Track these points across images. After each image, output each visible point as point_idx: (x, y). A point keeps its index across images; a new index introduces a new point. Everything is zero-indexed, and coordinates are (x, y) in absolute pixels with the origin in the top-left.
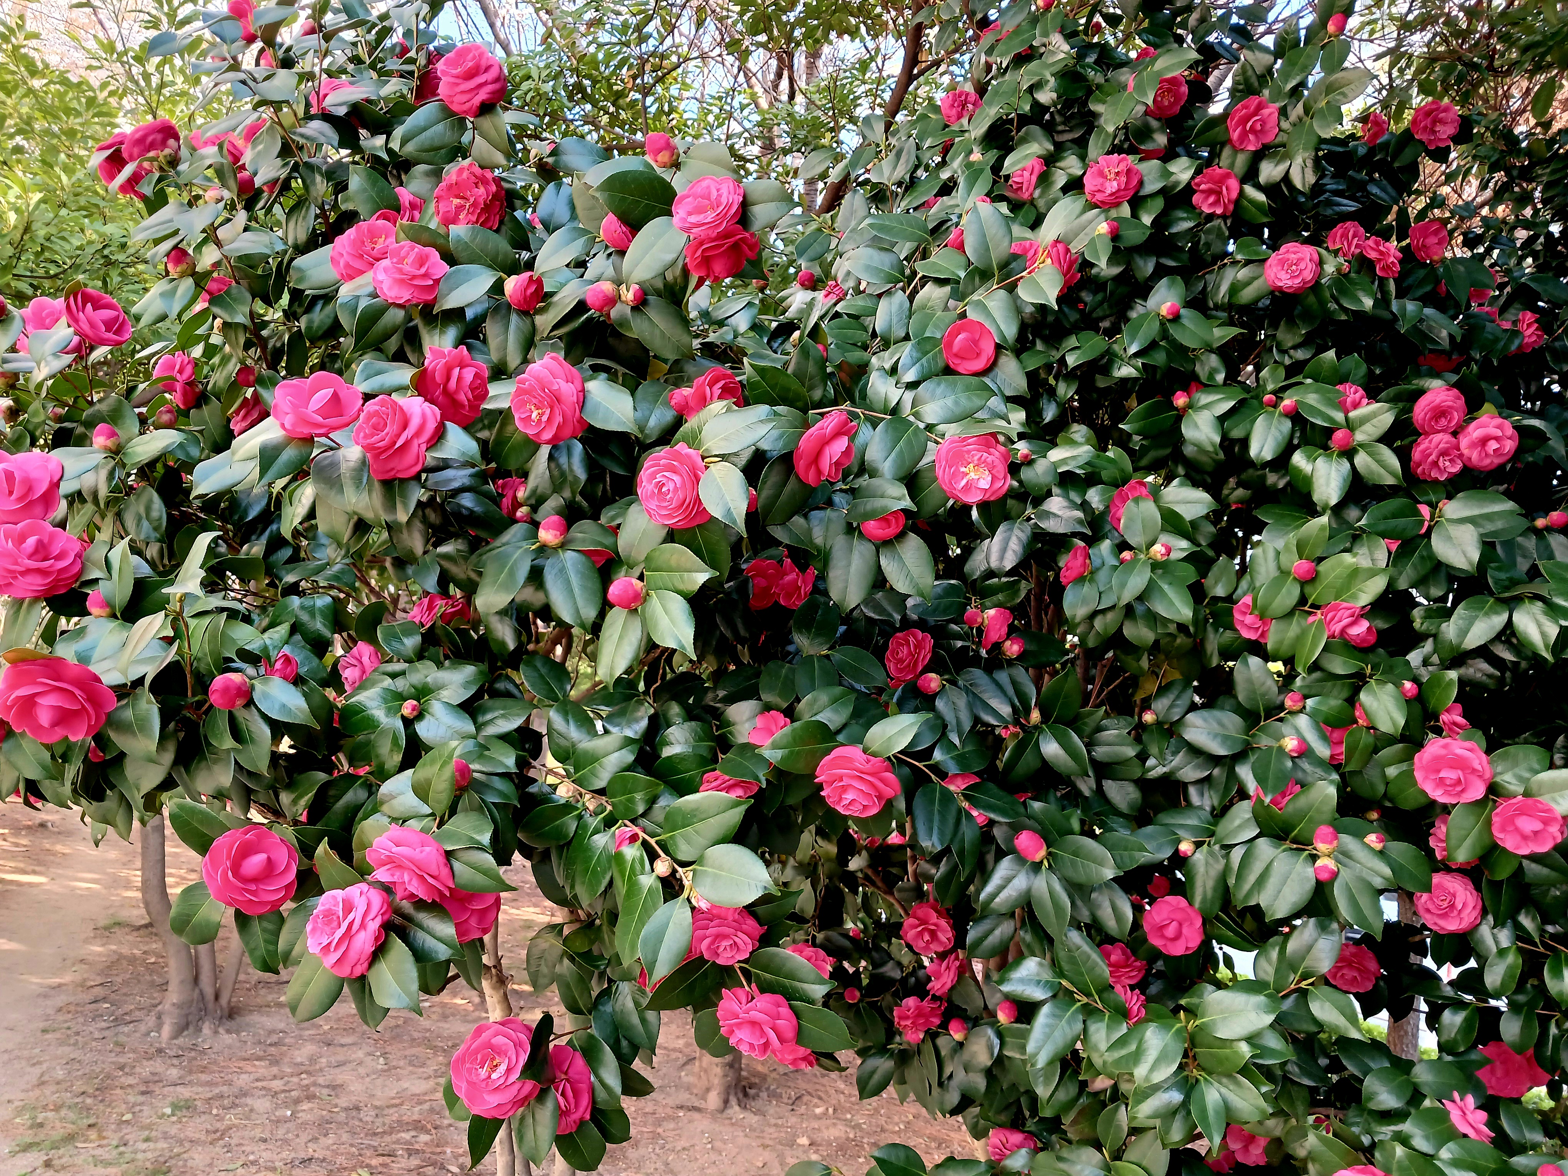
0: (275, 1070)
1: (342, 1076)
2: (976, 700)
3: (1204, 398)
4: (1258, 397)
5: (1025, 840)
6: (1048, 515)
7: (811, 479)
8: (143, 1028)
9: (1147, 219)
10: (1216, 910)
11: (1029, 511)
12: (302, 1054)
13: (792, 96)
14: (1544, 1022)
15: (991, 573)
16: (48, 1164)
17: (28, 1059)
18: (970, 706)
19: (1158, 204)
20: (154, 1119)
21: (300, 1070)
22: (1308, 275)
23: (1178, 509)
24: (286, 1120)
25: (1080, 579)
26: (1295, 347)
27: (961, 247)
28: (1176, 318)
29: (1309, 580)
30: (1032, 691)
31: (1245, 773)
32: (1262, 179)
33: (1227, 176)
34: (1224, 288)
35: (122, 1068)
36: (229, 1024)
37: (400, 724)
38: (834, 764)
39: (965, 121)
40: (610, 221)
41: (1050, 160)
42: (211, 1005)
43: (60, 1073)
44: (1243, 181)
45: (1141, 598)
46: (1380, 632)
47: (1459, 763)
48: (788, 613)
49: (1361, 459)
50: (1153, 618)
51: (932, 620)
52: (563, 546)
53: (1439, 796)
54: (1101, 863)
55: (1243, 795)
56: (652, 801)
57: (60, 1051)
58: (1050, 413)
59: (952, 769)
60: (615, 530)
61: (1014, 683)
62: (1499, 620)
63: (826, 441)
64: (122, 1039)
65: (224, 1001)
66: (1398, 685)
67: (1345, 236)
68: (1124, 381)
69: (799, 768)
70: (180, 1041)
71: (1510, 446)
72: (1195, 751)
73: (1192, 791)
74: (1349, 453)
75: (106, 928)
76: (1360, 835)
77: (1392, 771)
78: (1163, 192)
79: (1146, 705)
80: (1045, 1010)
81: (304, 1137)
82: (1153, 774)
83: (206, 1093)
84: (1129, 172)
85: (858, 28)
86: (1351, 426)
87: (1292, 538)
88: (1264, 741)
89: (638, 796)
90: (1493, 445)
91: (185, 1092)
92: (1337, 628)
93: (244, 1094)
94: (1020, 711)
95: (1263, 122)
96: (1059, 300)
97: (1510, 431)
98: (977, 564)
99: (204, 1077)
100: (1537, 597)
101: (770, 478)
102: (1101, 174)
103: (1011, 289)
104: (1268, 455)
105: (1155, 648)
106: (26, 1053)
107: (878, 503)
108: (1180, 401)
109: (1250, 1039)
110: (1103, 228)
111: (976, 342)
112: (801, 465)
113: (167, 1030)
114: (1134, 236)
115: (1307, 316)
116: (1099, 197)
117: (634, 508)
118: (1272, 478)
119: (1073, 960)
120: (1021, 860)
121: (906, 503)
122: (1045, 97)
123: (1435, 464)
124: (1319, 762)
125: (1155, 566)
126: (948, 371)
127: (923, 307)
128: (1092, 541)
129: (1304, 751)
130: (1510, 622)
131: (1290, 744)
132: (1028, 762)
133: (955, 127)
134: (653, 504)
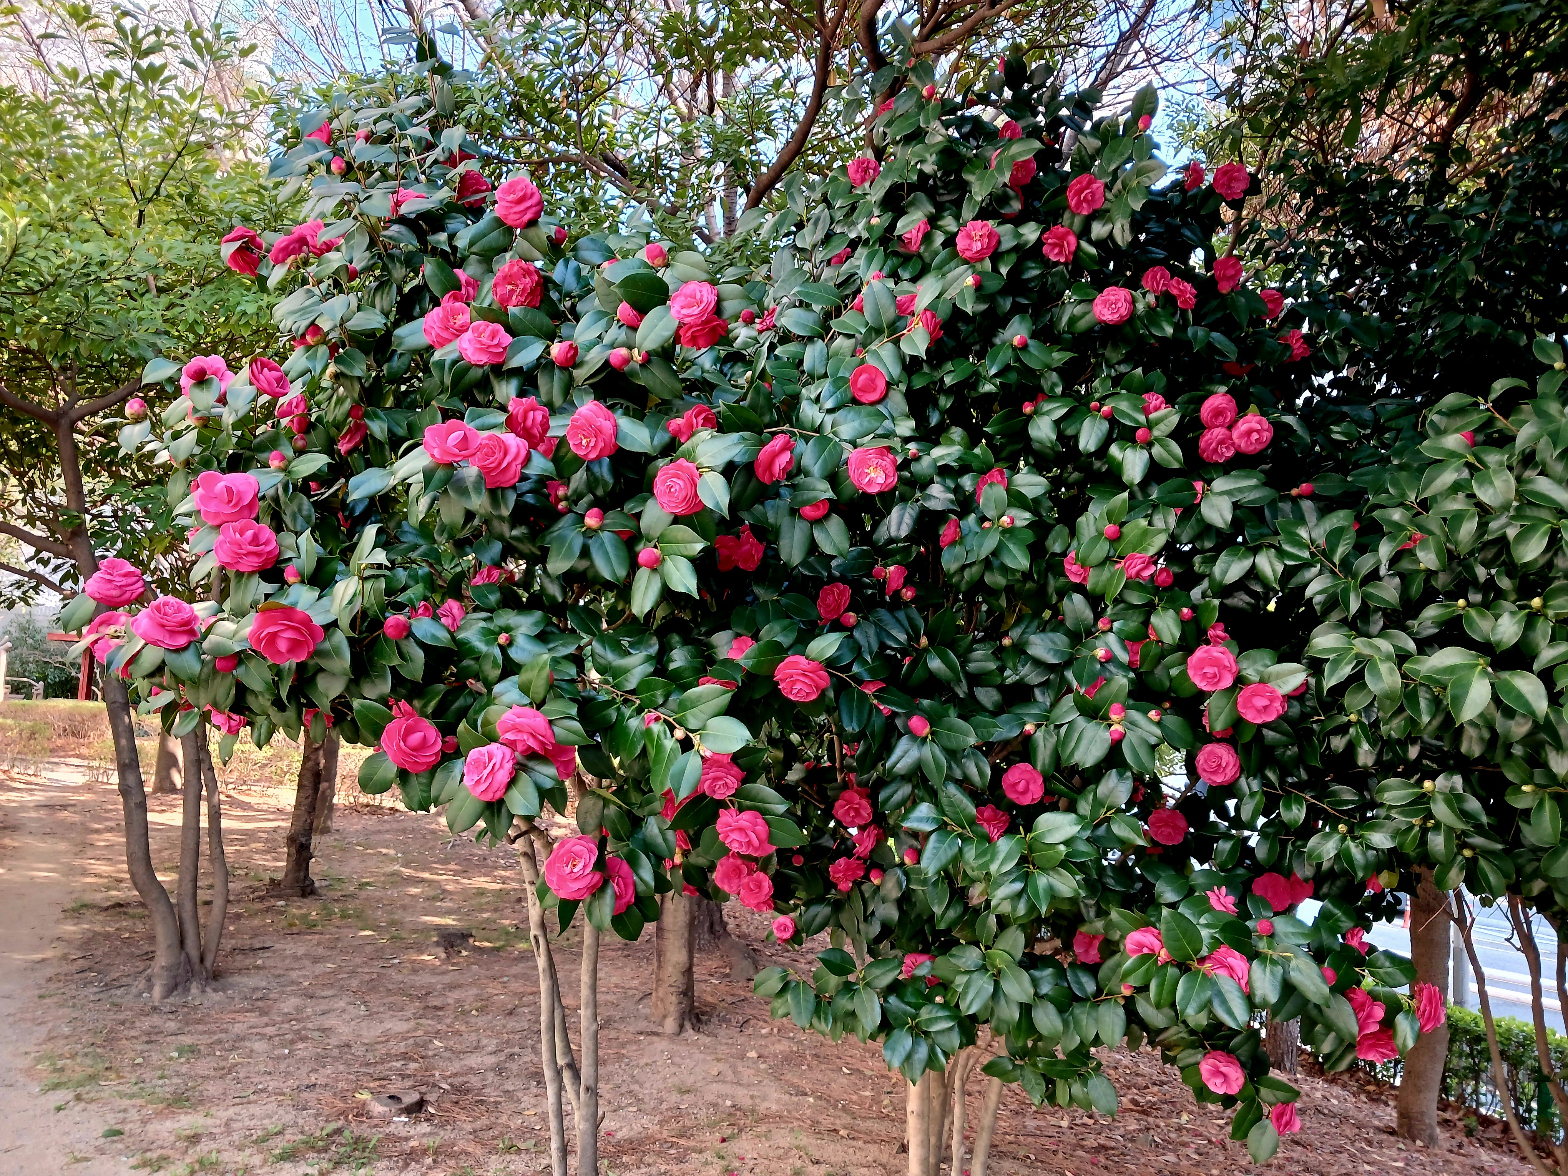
0: (265, 1019)
1: (330, 1021)
2: (882, 630)
3: (1047, 407)
4: (1087, 405)
5: (916, 722)
6: (930, 497)
7: (766, 480)
8: (134, 991)
9: (1004, 270)
10: (1051, 771)
11: (918, 494)
12: (289, 1005)
13: (711, 109)
14: (1283, 844)
15: (891, 541)
16: (78, 1098)
17: (34, 1020)
18: (878, 635)
19: (1013, 258)
20: (164, 1061)
21: (288, 1018)
22: (1124, 312)
23: (1023, 490)
24: (286, 1057)
25: (953, 543)
26: (1119, 363)
27: (861, 310)
28: (1024, 347)
29: (1115, 539)
30: (921, 624)
31: (1069, 675)
32: (1094, 235)
33: (1067, 234)
34: (1065, 320)
35: (123, 1023)
36: (215, 984)
37: (497, 652)
38: (787, 667)
39: (867, 185)
40: (624, 309)
41: (933, 221)
42: (197, 967)
43: (66, 1030)
44: (1079, 237)
45: (995, 553)
46: (1175, 575)
47: (1215, 662)
48: (745, 574)
49: (1156, 450)
50: (1005, 570)
51: (849, 575)
52: (601, 528)
53: (1203, 685)
54: (967, 735)
55: (1070, 690)
56: (667, 697)
57: (61, 1012)
58: (934, 419)
59: (867, 677)
60: (638, 516)
61: (910, 619)
62: (1247, 563)
63: (776, 455)
64: (116, 1000)
65: (208, 963)
66: (1178, 612)
67: (1154, 278)
68: (988, 395)
69: (763, 671)
70: (171, 1000)
71: (1267, 436)
72: (1038, 663)
73: (1037, 692)
74: (1149, 445)
75: (74, 910)
76: (1145, 712)
77: (1174, 672)
78: (1015, 249)
79: (1006, 634)
80: (933, 837)
81: (304, 1070)
82: (1009, 681)
83: (206, 1039)
84: (990, 235)
85: (772, 52)
86: (1150, 426)
87: (1105, 507)
88: (1084, 652)
89: (659, 692)
90: (1255, 436)
91: (187, 1040)
92: (1133, 572)
93: (240, 1038)
94: (914, 637)
95: (1093, 193)
96: (928, 351)
97: (1266, 425)
98: (882, 534)
99: (200, 1028)
100: (1272, 546)
101: (739, 478)
102: (969, 236)
103: (896, 342)
104: (1092, 448)
105: (1009, 589)
106: (29, 1016)
107: (811, 494)
108: (1028, 409)
109: (1067, 843)
110: (970, 281)
111: (873, 381)
112: (759, 471)
113: (157, 991)
114: (992, 285)
115: (1126, 341)
116: (968, 254)
117: (650, 503)
118: (1097, 464)
119: (952, 804)
120: (914, 737)
121: (830, 494)
122: (928, 168)
123: (1215, 451)
124: (1121, 665)
125: (1005, 532)
126: (855, 401)
127: (836, 354)
128: (963, 515)
129: (1110, 658)
130: (1254, 566)
131: (1100, 653)
132: (919, 674)
133: (858, 192)
134: (665, 500)
